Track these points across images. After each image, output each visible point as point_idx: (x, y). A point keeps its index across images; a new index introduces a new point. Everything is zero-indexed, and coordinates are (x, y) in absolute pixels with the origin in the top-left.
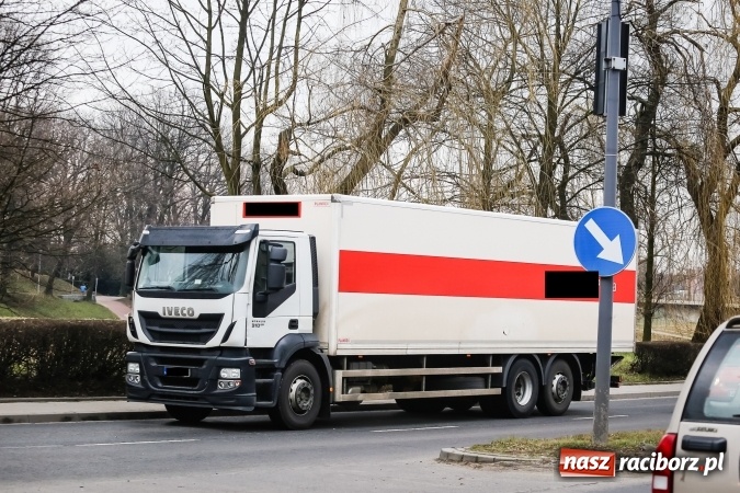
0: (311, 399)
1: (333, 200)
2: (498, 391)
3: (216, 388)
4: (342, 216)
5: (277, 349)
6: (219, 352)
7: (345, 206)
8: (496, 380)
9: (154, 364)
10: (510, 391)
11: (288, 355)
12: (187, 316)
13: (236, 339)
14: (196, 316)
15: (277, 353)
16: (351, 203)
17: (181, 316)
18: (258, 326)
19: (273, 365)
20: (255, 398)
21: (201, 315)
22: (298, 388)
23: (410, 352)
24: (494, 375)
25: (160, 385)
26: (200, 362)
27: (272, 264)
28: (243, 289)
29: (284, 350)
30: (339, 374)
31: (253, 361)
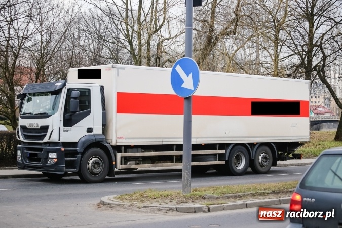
0: (101, 167)
1: (113, 68)
2: (223, 162)
3: (47, 163)
4: (118, 75)
5: (79, 143)
6: (48, 145)
7: (119, 70)
8: (221, 157)
9: (26, 151)
10: (231, 162)
11: (85, 146)
12: (36, 127)
13: (55, 138)
14: (39, 127)
15: (79, 145)
16: (123, 69)
17: (34, 127)
18: (67, 131)
19: (76, 151)
20: (65, 168)
21: (41, 127)
22: (93, 163)
23: (164, 143)
24: (220, 154)
25: (28, 161)
26: (41, 150)
27: (72, 100)
28: (58, 113)
29: (84, 143)
30: (119, 155)
31: (63, 149)
